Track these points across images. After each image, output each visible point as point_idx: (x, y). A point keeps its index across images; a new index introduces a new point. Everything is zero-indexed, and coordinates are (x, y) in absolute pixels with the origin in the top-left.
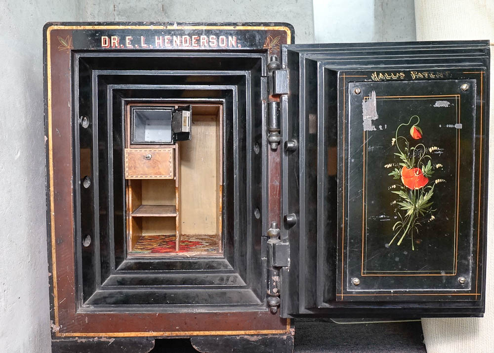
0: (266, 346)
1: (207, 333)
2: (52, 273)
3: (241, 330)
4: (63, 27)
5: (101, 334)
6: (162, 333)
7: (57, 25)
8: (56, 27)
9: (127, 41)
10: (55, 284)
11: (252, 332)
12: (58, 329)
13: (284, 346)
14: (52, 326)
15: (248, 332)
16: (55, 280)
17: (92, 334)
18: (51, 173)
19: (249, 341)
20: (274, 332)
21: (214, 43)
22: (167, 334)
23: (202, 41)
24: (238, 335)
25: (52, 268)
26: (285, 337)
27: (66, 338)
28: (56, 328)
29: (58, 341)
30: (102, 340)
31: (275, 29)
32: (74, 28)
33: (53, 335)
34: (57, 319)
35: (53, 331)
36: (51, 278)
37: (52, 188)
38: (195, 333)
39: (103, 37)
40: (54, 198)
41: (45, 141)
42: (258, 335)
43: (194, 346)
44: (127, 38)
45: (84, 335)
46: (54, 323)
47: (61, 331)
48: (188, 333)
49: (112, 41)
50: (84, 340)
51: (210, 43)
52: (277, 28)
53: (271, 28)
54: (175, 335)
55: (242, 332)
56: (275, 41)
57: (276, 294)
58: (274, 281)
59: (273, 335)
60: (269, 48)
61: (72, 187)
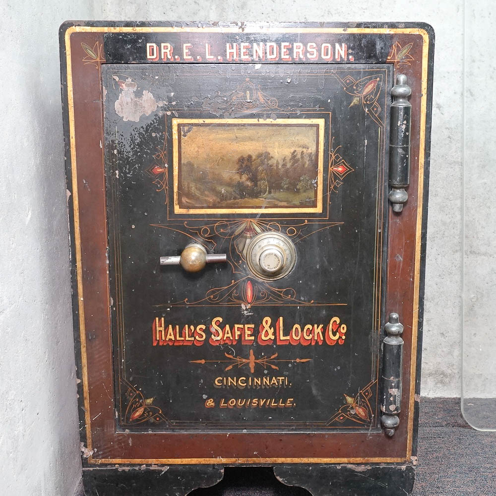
0: (377, 479)
1: (296, 460)
2: (82, 380)
3: (343, 457)
4: (88, 29)
5: (150, 461)
6: (233, 460)
7: (79, 25)
8: (78, 29)
9: (185, 51)
10: (86, 394)
11: (359, 460)
12: (91, 453)
13: (402, 479)
14: (83, 450)
15: (352, 460)
16: (86, 389)
17: (138, 461)
18: (78, 242)
19: (353, 471)
20: (389, 460)
21: (313, 54)
22: (241, 461)
23: (295, 50)
24: (339, 464)
25: (81, 372)
26: (404, 467)
27: (102, 465)
28: (89, 453)
29: (91, 469)
30: (151, 468)
31: (405, 33)
32: (106, 30)
33: (85, 462)
34: (89, 441)
35: (85, 456)
36: (80, 387)
37: (79, 264)
38: (280, 460)
39: (148, 45)
40: (83, 277)
41: (68, 197)
42: (366, 464)
43: (278, 478)
44: (185, 45)
45: (127, 461)
46: (86, 446)
47: (94, 456)
48: (269, 460)
49: (163, 51)
50: (127, 469)
51: (308, 54)
52: (408, 31)
53: (399, 31)
54: (252, 462)
55: (345, 460)
56: (405, 51)
57: (393, 413)
58: (391, 395)
59: (388, 464)
60: (396, 61)
61: (108, 262)
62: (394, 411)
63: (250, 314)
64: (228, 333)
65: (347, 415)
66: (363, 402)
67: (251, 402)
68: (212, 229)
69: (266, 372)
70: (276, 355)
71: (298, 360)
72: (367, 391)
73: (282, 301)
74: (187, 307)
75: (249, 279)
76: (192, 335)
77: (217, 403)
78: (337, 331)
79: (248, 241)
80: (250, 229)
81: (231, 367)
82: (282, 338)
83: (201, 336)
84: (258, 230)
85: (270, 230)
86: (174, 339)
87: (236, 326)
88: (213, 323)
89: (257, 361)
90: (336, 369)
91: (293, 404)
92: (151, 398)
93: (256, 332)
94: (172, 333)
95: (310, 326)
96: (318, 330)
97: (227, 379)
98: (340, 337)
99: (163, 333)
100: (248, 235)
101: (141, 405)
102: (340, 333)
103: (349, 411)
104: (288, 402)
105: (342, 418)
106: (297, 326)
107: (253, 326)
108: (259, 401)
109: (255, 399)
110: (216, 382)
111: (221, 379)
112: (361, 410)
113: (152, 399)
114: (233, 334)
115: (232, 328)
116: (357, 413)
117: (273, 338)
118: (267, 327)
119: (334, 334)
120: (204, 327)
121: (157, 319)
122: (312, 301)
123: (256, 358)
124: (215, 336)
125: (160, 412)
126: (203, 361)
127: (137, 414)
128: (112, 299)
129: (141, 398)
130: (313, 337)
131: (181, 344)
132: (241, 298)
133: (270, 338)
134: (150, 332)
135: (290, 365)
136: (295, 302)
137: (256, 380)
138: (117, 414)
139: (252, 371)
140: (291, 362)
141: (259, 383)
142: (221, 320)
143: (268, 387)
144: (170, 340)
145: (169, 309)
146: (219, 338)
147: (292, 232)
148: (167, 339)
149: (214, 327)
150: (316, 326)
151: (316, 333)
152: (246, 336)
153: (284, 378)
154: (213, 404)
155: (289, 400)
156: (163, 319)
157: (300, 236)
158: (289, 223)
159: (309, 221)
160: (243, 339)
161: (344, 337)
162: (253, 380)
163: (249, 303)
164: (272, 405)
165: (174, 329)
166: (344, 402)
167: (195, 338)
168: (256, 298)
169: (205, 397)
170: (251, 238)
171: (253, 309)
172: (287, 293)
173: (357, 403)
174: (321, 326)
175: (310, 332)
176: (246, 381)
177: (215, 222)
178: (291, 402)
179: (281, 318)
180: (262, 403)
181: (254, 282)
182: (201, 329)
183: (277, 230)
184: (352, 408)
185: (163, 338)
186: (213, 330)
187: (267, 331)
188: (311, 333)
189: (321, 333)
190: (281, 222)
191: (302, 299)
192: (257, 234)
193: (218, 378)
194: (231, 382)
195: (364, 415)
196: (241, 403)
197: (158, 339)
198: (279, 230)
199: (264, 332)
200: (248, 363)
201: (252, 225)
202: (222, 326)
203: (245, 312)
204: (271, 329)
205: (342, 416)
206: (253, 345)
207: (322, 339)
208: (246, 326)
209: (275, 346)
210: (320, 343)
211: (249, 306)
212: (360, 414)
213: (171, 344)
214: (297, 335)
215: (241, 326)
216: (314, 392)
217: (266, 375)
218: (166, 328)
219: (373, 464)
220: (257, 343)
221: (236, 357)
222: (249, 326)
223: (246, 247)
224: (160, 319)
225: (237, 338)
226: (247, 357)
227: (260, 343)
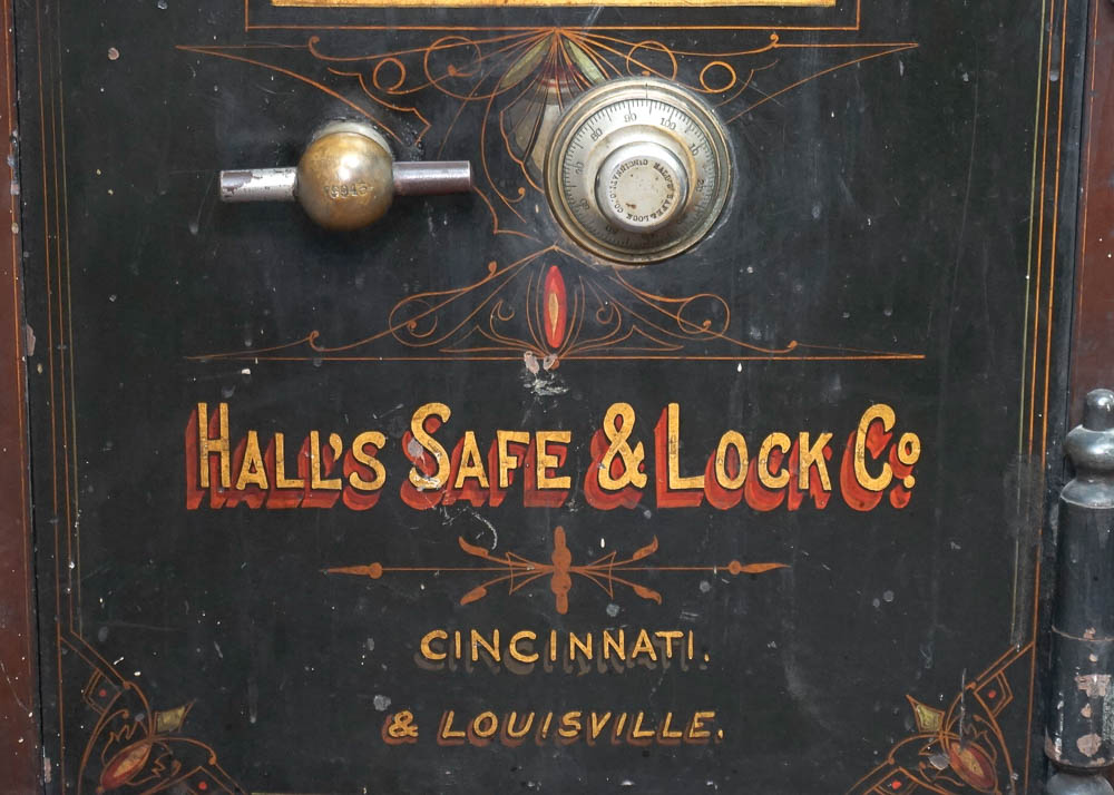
57: (1093, 763)
58: (1084, 699)
61: (14, 189)
62: (1094, 758)
63: (557, 390)
64: (471, 464)
65: (917, 775)
66: (980, 727)
67: (556, 724)
68: (415, 67)
69: (613, 610)
70: (653, 547)
71: (735, 567)
72: (994, 685)
73: (674, 340)
74: (317, 362)
75: (553, 258)
76: (334, 469)
77: (428, 725)
78: (884, 457)
79: (552, 112)
80: (559, 67)
81: (479, 592)
82: (676, 482)
83: (369, 474)
84: (590, 69)
85: (637, 71)
86: (264, 485)
87: (504, 436)
88: (416, 426)
89: (578, 570)
90: (876, 603)
91: (714, 733)
92: (177, 706)
93: (577, 461)
94: (259, 464)
95: (781, 439)
96: (813, 452)
97: (466, 639)
98: (896, 482)
99: (225, 461)
100: (553, 90)
101: (139, 735)
102: (899, 466)
103: (926, 760)
104: (696, 725)
105: (896, 785)
106: (733, 437)
107: (565, 437)
108: (585, 720)
109: (573, 714)
110: (425, 649)
111: (444, 635)
112: (968, 758)
113: (180, 712)
114: (491, 466)
115: (487, 445)
116: (955, 767)
117: (641, 481)
118: (619, 442)
119: (874, 471)
120: (379, 439)
121: (203, 408)
122: (794, 344)
123: (578, 559)
124: (421, 474)
125: (213, 761)
126: (376, 570)
127: (126, 766)
128: (31, 331)
129: (137, 706)
130: (795, 478)
131: (293, 503)
132: (525, 330)
133: (631, 484)
134: (176, 456)
135: (704, 586)
136: (724, 347)
137: (574, 640)
138: (47, 767)
139: (562, 606)
140: (709, 577)
141: (588, 650)
142: (444, 411)
143: (620, 669)
144: (252, 486)
145: (247, 371)
146: (436, 483)
147: (719, 78)
148: (241, 486)
149: (421, 438)
150: (804, 437)
151: (804, 465)
152: (541, 473)
153: (679, 634)
154: (412, 731)
155: (698, 715)
156: (224, 407)
157: (749, 96)
158: (710, 43)
159: (784, 37)
160: (527, 485)
161: (909, 481)
162: (563, 642)
163: (553, 350)
164: (637, 734)
165: (266, 446)
166: (908, 727)
167: (346, 482)
168: (580, 329)
169: (381, 703)
170: (563, 100)
171: (565, 371)
172: (696, 312)
173: (955, 729)
174: (824, 438)
175: (784, 460)
176: (539, 645)
177: (426, 38)
178: (707, 724)
179: (674, 409)
180: (597, 728)
181: (572, 271)
182: (368, 448)
183: (662, 69)
184: (937, 748)
185: (226, 482)
186: (414, 452)
187: (618, 454)
188: (785, 465)
189: (822, 466)
190: (678, 41)
191: (755, 333)
192: (585, 85)
193: (433, 635)
194: (481, 648)
195: (980, 772)
196: (517, 728)
197: (205, 484)
198: (669, 73)
199: (607, 462)
200: (545, 580)
201: (571, 55)
202: (449, 436)
203: (538, 384)
204: (633, 448)
205: (899, 776)
206: (565, 508)
207: (828, 487)
208: (543, 437)
209: (648, 514)
210: (821, 504)
211: (551, 361)
212: (964, 768)
213: (253, 503)
214: (732, 473)
215: (521, 437)
216: (795, 685)
217: (614, 624)
218: (237, 443)
220: (581, 500)
221: (499, 553)
222: (552, 436)
223: (544, 135)
224: (213, 412)
225: (504, 483)
226: (541, 554)
227: (592, 501)
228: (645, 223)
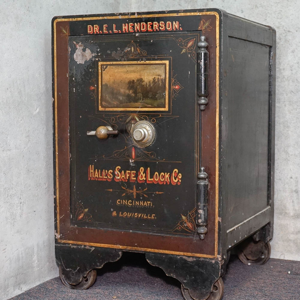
0: (199, 267)
1: (156, 251)
2: (56, 196)
3: (181, 251)
4: (64, 20)
5: (87, 244)
6: (125, 247)
7: (60, 18)
8: (59, 20)
9: (104, 28)
10: (58, 204)
11: (189, 254)
12: (59, 237)
13: (213, 269)
14: (56, 234)
15: (185, 254)
16: (58, 201)
17: (80, 243)
18: (56, 124)
19: (186, 261)
20: (205, 256)
21: (162, 27)
22: (129, 248)
23: (154, 26)
24: (179, 255)
25: (56, 192)
26: (213, 261)
27: (64, 244)
28: (58, 236)
29: (59, 245)
30: (86, 248)
31: (207, 14)
32: (71, 19)
33: (56, 240)
34: (58, 230)
35: (56, 238)
36: (55, 199)
37: (56, 135)
38: (149, 250)
39: (88, 26)
41: (53, 101)
42: (193, 257)
43: (147, 260)
44: (104, 25)
45: (75, 242)
46: (57, 232)
47: (61, 238)
48: (143, 249)
49: (95, 28)
50: (75, 247)
51: (160, 27)
52: (208, 13)
53: (204, 13)
54: (134, 250)
55: (182, 253)
56: (207, 24)
57: (200, 224)
58: (199, 214)
59: (205, 258)
60: (203, 29)
61: (69, 135)
62: (201, 223)
63: (134, 165)
64: (123, 175)
65: (182, 226)
66: (191, 220)
67: (134, 215)
68: (116, 118)
69: (141, 198)
70: (146, 189)
71: (157, 193)
72: (193, 213)
73: (149, 158)
74: (104, 160)
75: (133, 146)
76: (106, 175)
77: (118, 213)
78: (177, 177)
79: (133, 125)
80: (133, 119)
81: (124, 194)
82: (149, 179)
83: (110, 176)
84: (137, 119)
85: (143, 120)
86: (98, 177)
87: (127, 171)
88: (116, 169)
89: (137, 192)
90: (176, 199)
91: (155, 218)
92: (87, 208)
93: (137, 176)
94: (97, 174)
95: (163, 174)
96: (167, 176)
97: (123, 201)
98: (178, 181)
99: (93, 173)
100: (133, 122)
101: (82, 213)
102: (178, 178)
103: (184, 224)
104: (153, 216)
105: (180, 228)
106: (156, 173)
107: (135, 172)
108: (138, 214)
109: (136, 213)
110: (118, 202)
111: (120, 200)
112: (190, 224)
113: (87, 209)
114: (126, 176)
115: (125, 172)
116: (188, 226)
117: (145, 179)
118: (142, 173)
119: (175, 179)
120: (112, 171)
121: (90, 165)
122: (164, 159)
123: (137, 190)
124: (117, 176)
125: (91, 217)
126: (111, 190)
127: (81, 217)
128: (71, 154)
129: (82, 209)
130: (165, 179)
131: (101, 180)
132: (130, 156)
133: (143, 179)
134: (87, 173)
135: (153, 195)
136: (155, 160)
137: (136, 202)
138: (71, 216)
139: (135, 197)
140: (153, 194)
141: (138, 204)
142: (120, 168)
143: (142, 207)
144: (96, 177)
145: (96, 161)
146: (119, 178)
147: (154, 121)
148: (95, 177)
150: (166, 173)
151: (166, 178)
152: (132, 177)
153: (150, 202)
154: (116, 214)
155: (153, 215)
156: (93, 166)
157: (158, 124)
158: (154, 116)
159: (162, 115)
160: (130, 179)
161: (180, 181)
162: (135, 202)
163: (133, 159)
164: (145, 217)
165: (98, 171)
166: (181, 219)
167: (108, 177)
168: (137, 156)
169: (112, 210)
170: (134, 124)
171: (135, 162)
172: (151, 154)
173: (188, 220)
174: (169, 174)
175: (163, 177)
176: (132, 203)
177: (118, 115)
178: (154, 216)
179: (149, 168)
180: (139, 216)
181: (136, 148)
182: (110, 172)
183: (146, 120)
184: (185, 223)
185: (93, 177)
186: (116, 173)
187: (142, 175)
188: (163, 178)
189: (168, 178)
190: (148, 115)
191: (159, 158)
192: (137, 122)
193: (118, 200)
194: (124, 203)
195: (191, 227)
196: (129, 215)
197: (91, 176)
198: (147, 120)
199: (140, 176)
200: (132, 193)
201: (135, 117)
202: (120, 171)
203: (131, 164)
204: (144, 174)
205: (180, 227)
206: (135, 182)
207: (169, 181)
208: (132, 172)
209: (146, 184)
210: (168, 184)
211: (133, 161)
212: (189, 226)
213: (96, 180)
214: (157, 178)
215: (129, 172)
216: (166, 211)
217: (142, 200)
218: (95, 171)
219: (196, 257)
220: (137, 181)
221: (127, 189)
222: (133, 172)
223: (132, 129)
224: (92, 166)
225: (127, 178)
226: (132, 189)
227: (138, 181)
228: (139, 139)
